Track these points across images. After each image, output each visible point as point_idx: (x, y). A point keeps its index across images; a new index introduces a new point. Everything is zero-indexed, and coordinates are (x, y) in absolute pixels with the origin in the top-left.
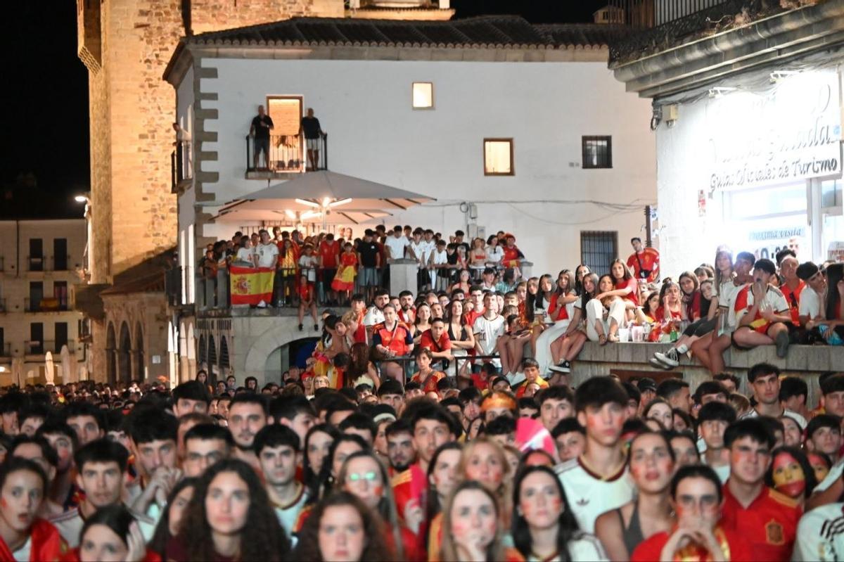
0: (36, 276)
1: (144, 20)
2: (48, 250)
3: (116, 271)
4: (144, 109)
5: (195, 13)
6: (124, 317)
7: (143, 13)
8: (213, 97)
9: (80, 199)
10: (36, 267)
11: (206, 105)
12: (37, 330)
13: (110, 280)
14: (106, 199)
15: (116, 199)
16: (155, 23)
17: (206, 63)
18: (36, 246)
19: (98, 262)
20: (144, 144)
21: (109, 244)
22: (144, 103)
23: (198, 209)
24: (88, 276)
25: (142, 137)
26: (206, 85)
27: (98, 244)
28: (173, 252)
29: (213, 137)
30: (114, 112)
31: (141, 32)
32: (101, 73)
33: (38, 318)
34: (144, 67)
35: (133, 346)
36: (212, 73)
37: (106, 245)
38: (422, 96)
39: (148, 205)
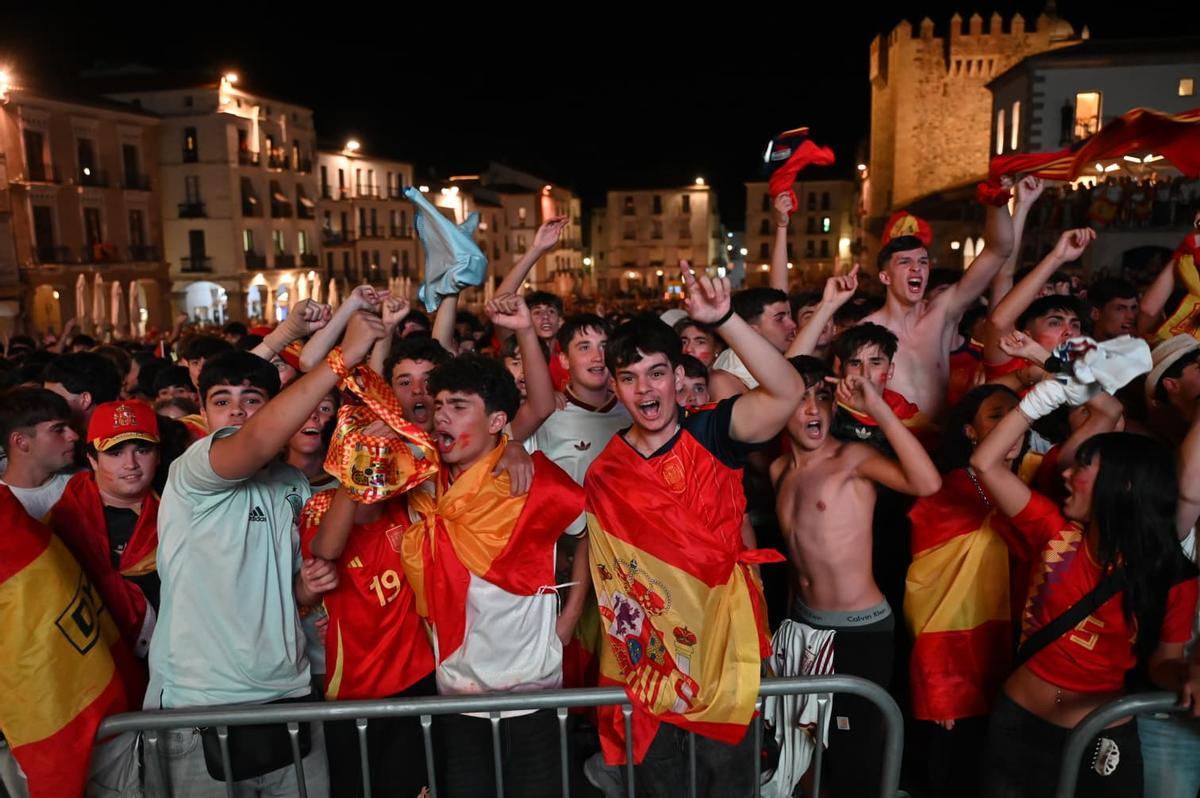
0: (811, 214)
1: (919, 55)
2: (819, 198)
4: (917, 111)
7: (919, 51)
9: (861, 167)
10: (811, 209)
11: (1036, 100)
12: (811, 245)
14: (888, 166)
16: (927, 57)
17: (1039, 73)
18: (812, 197)
19: (875, 205)
20: (915, 132)
25: (915, 128)
26: (1037, 87)
27: (877, 194)
30: (899, 114)
31: (917, 63)
32: (887, 90)
33: (812, 237)
34: (917, 85)
38: (1185, 89)
39: (916, 169)
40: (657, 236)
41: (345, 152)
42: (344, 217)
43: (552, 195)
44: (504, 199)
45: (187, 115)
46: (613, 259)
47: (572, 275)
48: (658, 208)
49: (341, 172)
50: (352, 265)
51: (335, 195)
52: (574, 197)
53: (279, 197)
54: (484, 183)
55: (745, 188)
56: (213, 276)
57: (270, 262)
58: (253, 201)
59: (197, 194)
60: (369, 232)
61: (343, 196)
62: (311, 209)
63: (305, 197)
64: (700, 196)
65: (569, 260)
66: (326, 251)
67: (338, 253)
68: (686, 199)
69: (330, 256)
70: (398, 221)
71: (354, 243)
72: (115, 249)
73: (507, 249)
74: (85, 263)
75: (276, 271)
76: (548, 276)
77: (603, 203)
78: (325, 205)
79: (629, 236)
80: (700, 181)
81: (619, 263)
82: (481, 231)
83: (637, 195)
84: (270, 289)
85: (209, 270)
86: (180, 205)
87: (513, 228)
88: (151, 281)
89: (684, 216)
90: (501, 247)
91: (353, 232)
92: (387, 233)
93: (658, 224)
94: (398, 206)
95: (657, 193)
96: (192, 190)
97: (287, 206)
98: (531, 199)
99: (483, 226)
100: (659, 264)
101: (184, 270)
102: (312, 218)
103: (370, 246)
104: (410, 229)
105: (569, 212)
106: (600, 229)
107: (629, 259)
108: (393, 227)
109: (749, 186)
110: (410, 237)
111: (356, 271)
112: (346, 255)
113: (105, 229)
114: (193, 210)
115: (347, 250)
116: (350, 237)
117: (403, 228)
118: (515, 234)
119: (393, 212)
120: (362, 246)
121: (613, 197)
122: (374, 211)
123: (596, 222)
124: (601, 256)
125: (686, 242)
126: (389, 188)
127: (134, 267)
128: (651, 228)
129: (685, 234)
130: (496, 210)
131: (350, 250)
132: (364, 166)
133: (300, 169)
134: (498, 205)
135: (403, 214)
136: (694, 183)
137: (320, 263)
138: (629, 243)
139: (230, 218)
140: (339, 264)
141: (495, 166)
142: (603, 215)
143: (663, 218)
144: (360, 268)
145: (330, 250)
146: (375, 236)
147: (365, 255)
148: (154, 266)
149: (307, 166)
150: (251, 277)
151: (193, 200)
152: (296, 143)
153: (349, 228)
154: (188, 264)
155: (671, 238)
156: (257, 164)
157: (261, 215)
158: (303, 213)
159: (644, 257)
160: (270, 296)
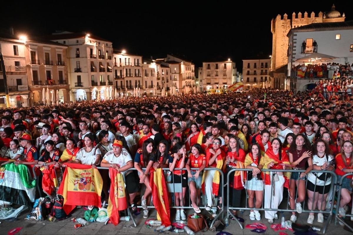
0: (262, 69)
1: (283, 24)
2: (264, 64)
3: (276, 69)
4: (282, 41)
5: (293, 22)
6: (277, 77)
7: (283, 23)
8: (296, 39)
9: (270, 56)
10: (262, 67)
11: (294, 41)
12: (262, 78)
13: (275, 70)
14: (275, 57)
15: (276, 57)
16: (285, 25)
17: (295, 33)
18: (262, 64)
19: (273, 67)
20: (282, 47)
21: (275, 64)
22: (283, 39)
23: (292, 60)
24: (271, 69)
25: (282, 45)
26: (295, 37)
27: (273, 64)
28: (287, 66)
29: (295, 47)
30: (277, 41)
31: (283, 27)
32: (275, 34)
33: (262, 76)
34: (283, 33)
35: (278, 82)
36: (296, 35)
37: (274, 65)
38: (338, 37)
39: (282, 57)
40: (217, 75)
41: (122, 54)
42: (121, 71)
43: (184, 64)
44: (170, 65)
45: (77, 45)
46: (204, 82)
47: (190, 87)
48: (217, 67)
49: (120, 59)
50: (123, 84)
51: (118, 65)
52: (192, 64)
53: (101, 66)
54: (165, 61)
55: (243, 61)
56: (83, 88)
57: (99, 84)
58: (94, 68)
59: (79, 66)
60: (128, 75)
61: (121, 66)
62: (111, 69)
63: (109, 66)
64: (229, 64)
65: (190, 82)
66: (115, 81)
67: (119, 81)
68: (225, 65)
69: (117, 82)
70: (137, 72)
71: (124, 78)
72: (54, 81)
73: (171, 80)
74: (46, 85)
75: (101, 86)
76: (183, 87)
77: (201, 66)
78: (115, 68)
79: (209, 75)
80: (229, 60)
81: (206, 83)
82: (163, 74)
83: (211, 63)
84: (98, 91)
85: (82, 86)
86: (75, 69)
87: (172, 73)
88: (65, 89)
89: (225, 70)
90: (169, 79)
91: (124, 75)
92: (134, 75)
93: (217, 72)
94: (137, 68)
95: (217, 63)
96: (78, 65)
97: (104, 69)
98: (178, 65)
99: (163, 73)
100: (217, 83)
101: (76, 86)
102: (111, 72)
103: (129, 79)
104: (141, 74)
105: (190, 68)
106: (201, 73)
107: (209, 82)
108: (136, 74)
109: (244, 61)
110: (141, 77)
111: (124, 86)
112: (121, 82)
113: (52, 76)
114: (78, 70)
115: (121, 80)
116: (123, 77)
117: (139, 74)
118: (173, 75)
119: (135, 70)
120: (126, 79)
121: (204, 64)
122: (130, 70)
123: (200, 71)
124: (201, 81)
125: (225, 77)
126: (135, 63)
127: (60, 86)
128: (215, 73)
129: (225, 75)
130: (168, 69)
131: (123, 80)
132: (127, 57)
133: (108, 59)
134: (168, 67)
135: (139, 70)
136: (227, 60)
137: (113, 84)
138: (209, 77)
139: (88, 72)
140: (119, 84)
141: (169, 56)
142: (201, 69)
143: (218, 70)
144: (126, 85)
145: (117, 80)
146: (130, 76)
147: (127, 81)
148: (65, 85)
149: (110, 58)
150: (93, 88)
151: (78, 68)
152: (107, 52)
153: (123, 74)
154: (77, 85)
155: (221, 76)
156: (96, 58)
157: (96, 71)
158: (109, 70)
159: (213, 81)
160: (98, 93)
